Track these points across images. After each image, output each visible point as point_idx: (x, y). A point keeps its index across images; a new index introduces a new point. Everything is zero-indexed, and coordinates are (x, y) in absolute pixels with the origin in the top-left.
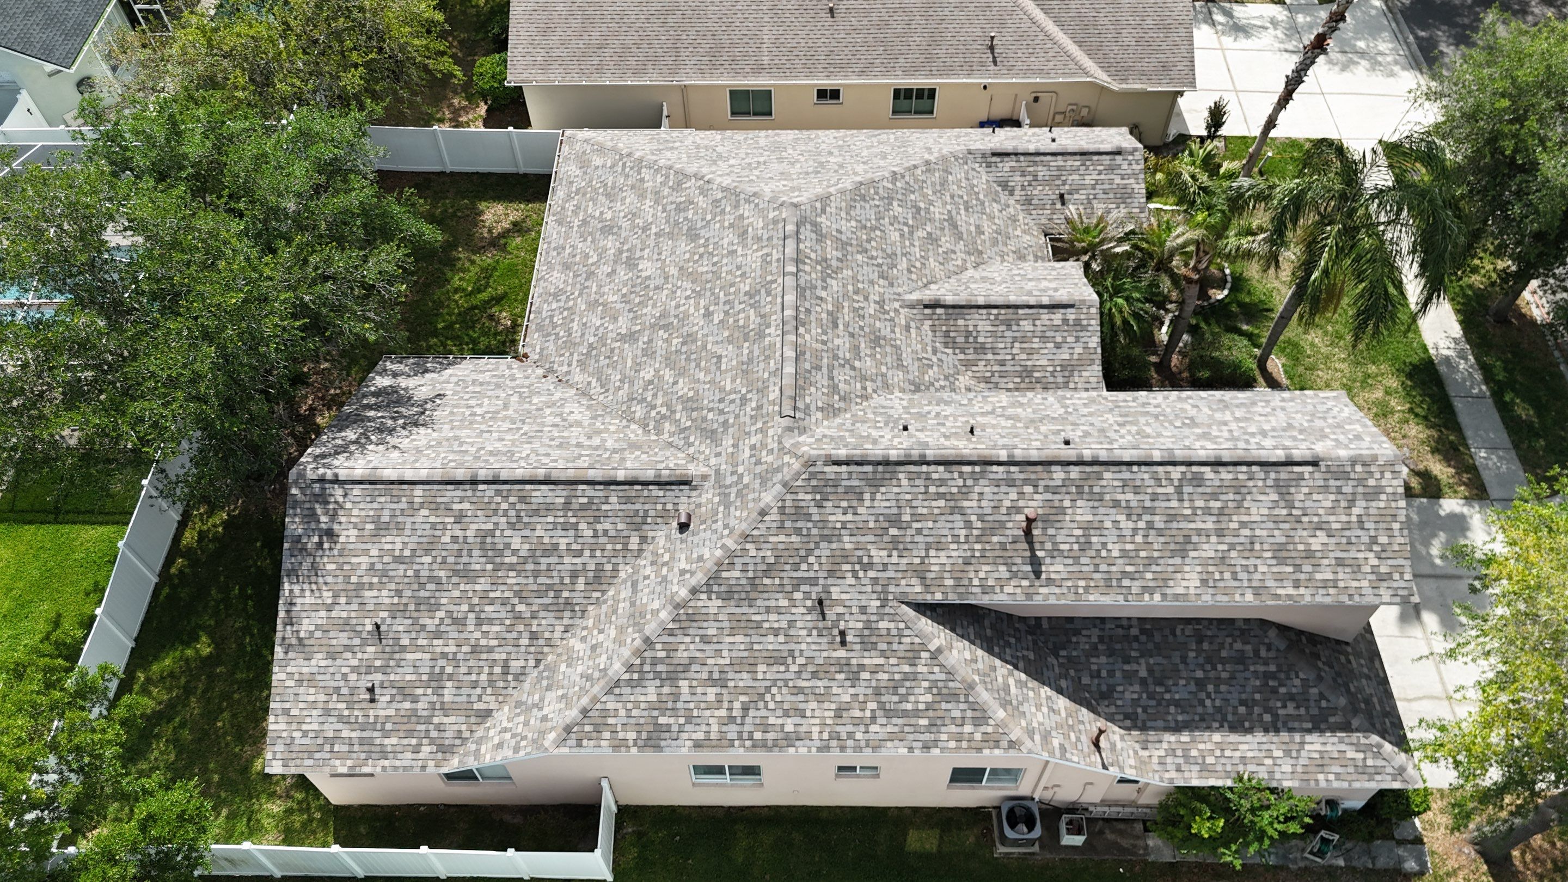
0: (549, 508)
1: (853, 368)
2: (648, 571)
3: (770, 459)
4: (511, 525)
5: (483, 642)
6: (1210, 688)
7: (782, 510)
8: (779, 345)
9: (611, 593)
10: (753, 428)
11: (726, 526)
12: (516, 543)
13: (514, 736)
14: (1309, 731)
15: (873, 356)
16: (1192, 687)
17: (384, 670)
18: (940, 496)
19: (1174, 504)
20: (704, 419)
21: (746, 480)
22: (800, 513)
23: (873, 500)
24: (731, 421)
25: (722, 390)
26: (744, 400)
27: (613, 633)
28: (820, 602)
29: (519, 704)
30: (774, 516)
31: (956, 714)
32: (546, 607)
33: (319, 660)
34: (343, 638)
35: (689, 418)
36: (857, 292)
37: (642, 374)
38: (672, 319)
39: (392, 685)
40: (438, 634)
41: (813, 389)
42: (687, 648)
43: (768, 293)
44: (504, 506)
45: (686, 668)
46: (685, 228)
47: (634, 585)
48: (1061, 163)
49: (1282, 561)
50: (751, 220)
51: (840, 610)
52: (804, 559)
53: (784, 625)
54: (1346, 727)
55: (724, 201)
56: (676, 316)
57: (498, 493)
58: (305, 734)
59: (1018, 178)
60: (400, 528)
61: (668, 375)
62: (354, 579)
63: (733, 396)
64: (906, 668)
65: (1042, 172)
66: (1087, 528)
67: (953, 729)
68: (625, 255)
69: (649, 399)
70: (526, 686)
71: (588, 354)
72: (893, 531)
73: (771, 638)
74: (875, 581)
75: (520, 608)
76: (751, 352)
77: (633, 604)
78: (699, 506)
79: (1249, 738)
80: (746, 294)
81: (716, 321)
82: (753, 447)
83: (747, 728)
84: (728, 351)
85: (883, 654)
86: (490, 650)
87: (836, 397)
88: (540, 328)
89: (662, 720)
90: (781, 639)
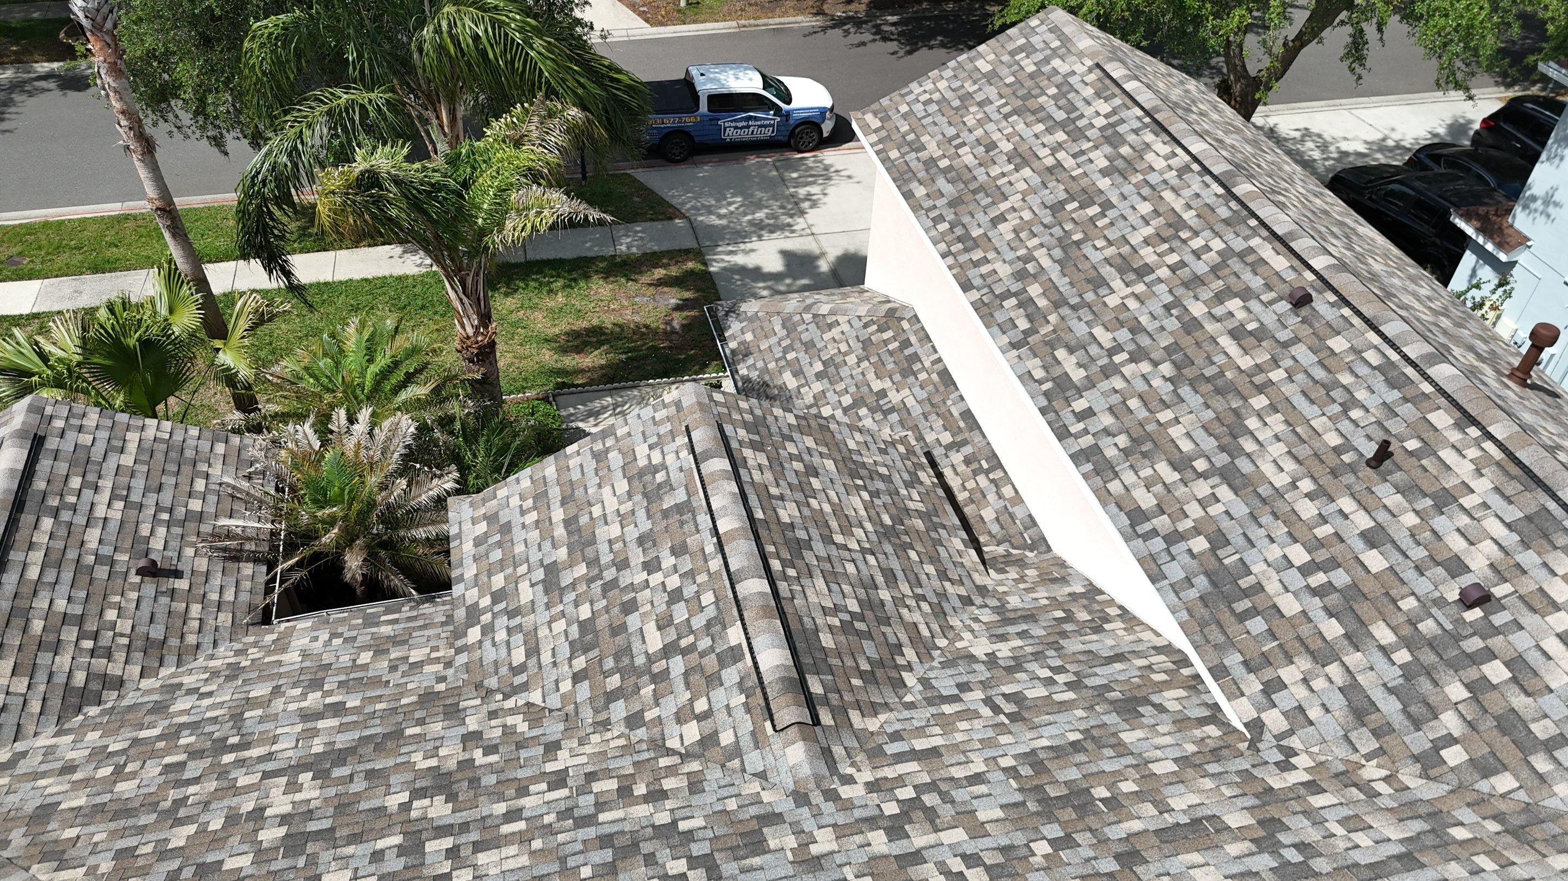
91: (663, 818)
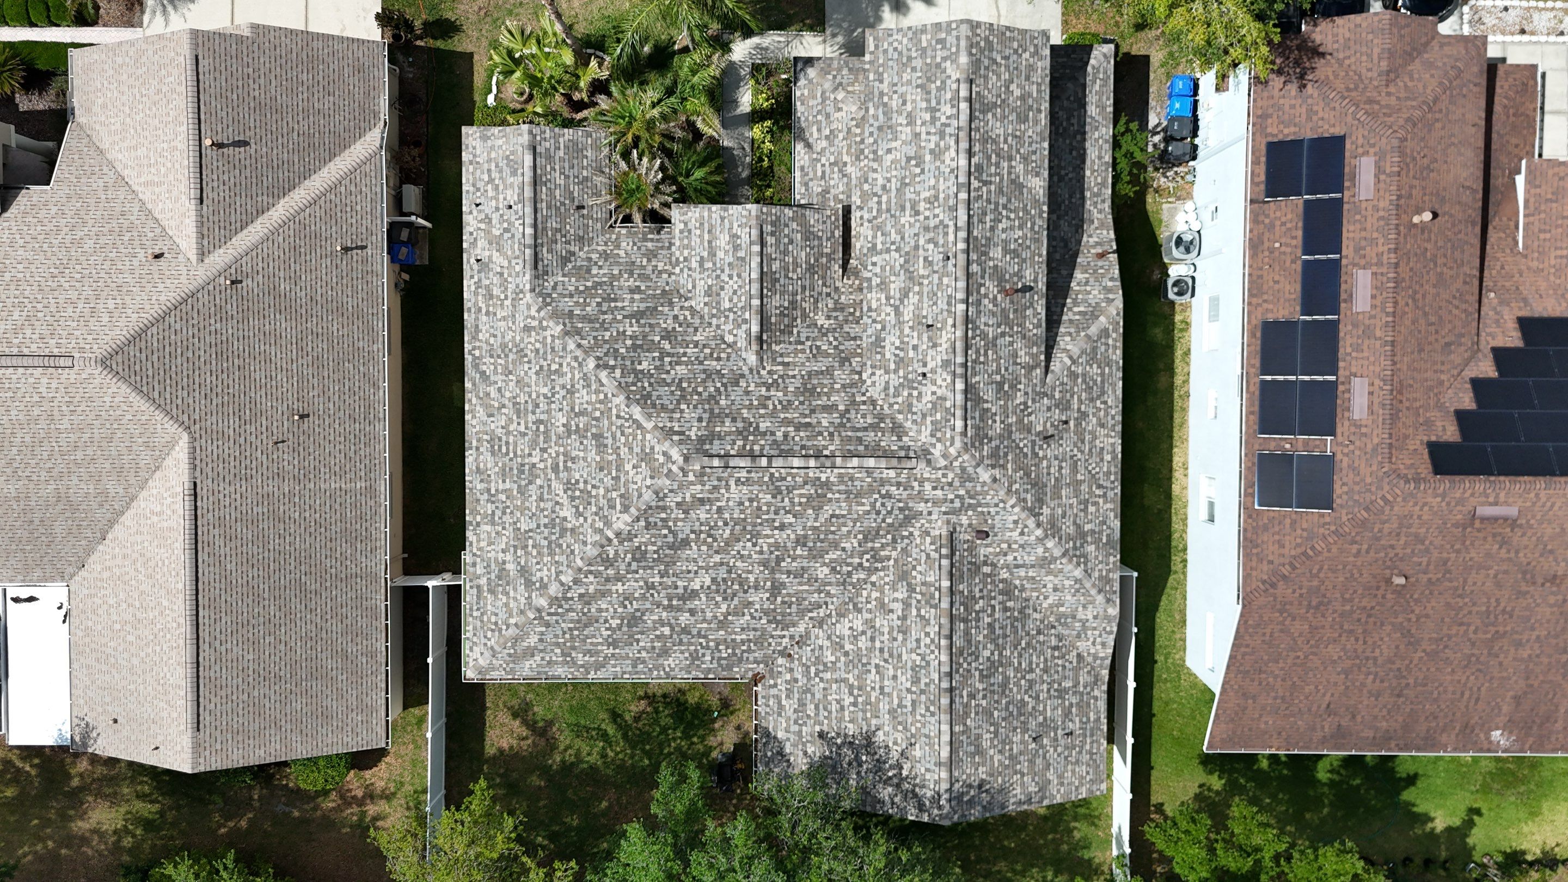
0: (967, 633)
1: (847, 411)
2: (1010, 558)
3: (951, 476)
4: (977, 658)
5: (1042, 666)
6: (1063, 172)
7: (993, 467)
8: (842, 471)
9: (1017, 582)
10: (917, 488)
11: (996, 505)
12: (987, 653)
13: (1100, 636)
14: (1085, 111)
15: (828, 395)
16: (1062, 184)
17: (1056, 729)
18: (986, 354)
19: (993, 187)
20: (889, 525)
21: (962, 492)
22: (994, 454)
23: (987, 402)
24: (901, 505)
25: (868, 513)
26: (888, 496)
27: (1051, 578)
28: (1046, 438)
29: (1078, 636)
30: (997, 472)
31: (1103, 348)
32: (1023, 626)
33: (1051, 775)
34: (1039, 761)
35: (884, 536)
36: (765, 407)
37: (821, 576)
38: (773, 556)
39: (1063, 722)
40: (1037, 698)
41: (883, 444)
42: (1068, 528)
43: (785, 479)
44: (965, 665)
45: (1078, 526)
46: (667, 552)
47: (1017, 566)
48: (544, 204)
49: (1026, 119)
50: (688, 495)
51: (1049, 424)
52: (1021, 449)
53: (1057, 462)
54: (1084, 86)
55: (650, 519)
56: (771, 553)
57: (957, 671)
58: (1088, 773)
59: (559, 246)
60: (979, 737)
61: (832, 555)
62: (1007, 762)
63: (878, 504)
64: (1080, 380)
65: (553, 224)
66: (1006, 251)
67: (1110, 351)
68: (675, 602)
69: (850, 569)
70: (1066, 632)
71: (778, 623)
72: (1006, 387)
73: (1063, 471)
74: (1034, 401)
75: (1023, 645)
76: (839, 492)
77: (1033, 566)
78: (970, 525)
79: (1088, 152)
80: (774, 497)
81: (793, 520)
82: (934, 488)
83: (1109, 485)
84: (828, 510)
85: (1072, 396)
86: (1046, 660)
87: (882, 425)
88: (729, 668)
89: (1104, 540)
90: (1064, 464)
91: (718, 368)
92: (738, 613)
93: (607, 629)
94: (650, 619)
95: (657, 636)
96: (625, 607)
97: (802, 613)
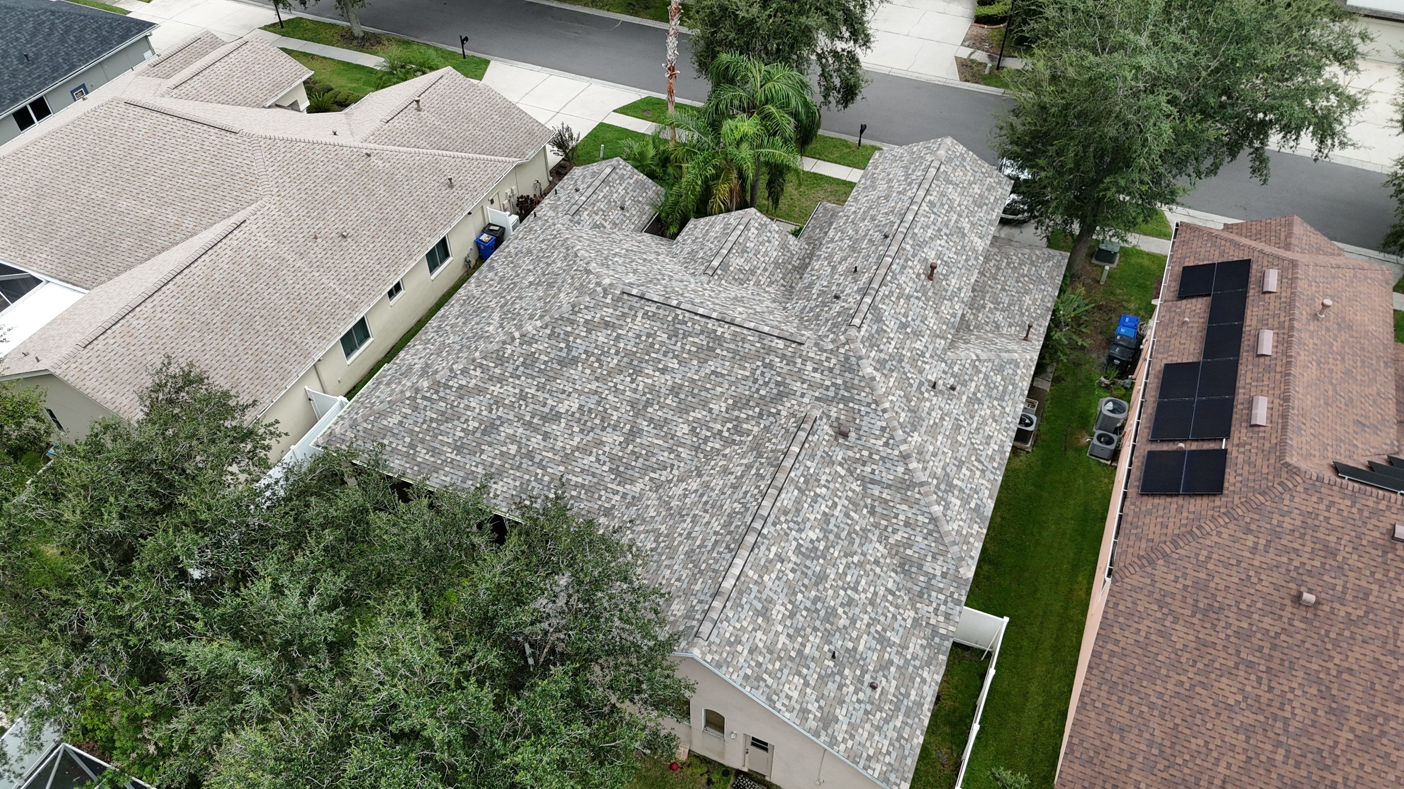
0: (798, 502)
1: (763, 312)
2: (868, 470)
10: (798, 365)
11: (868, 405)
12: (813, 535)
13: (945, 602)
17: (864, 672)
18: (898, 298)
20: (762, 398)
21: (839, 382)
22: (881, 362)
23: (887, 327)
24: (779, 379)
25: (746, 378)
26: (770, 366)
27: (905, 507)
28: (934, 388)
29: (921, 595)
30: (877, 374)
31: (1011, 371)
32: (861, 545)
33: (840, 713)
34: (832, 686)
35: (753, 408)
37: (679, 434)
38: (644, 398)
39: (876, 671)
40: (853, 621)
41: (782, 327)
42: (936, 466)
43: (685, 323)
44: (785, 526)
45: (947, 475)
46: (555, 366)
47: (873, 482)
48: (602, 194)
50: (598, 315)
51: (941, 382)
52: (908, 378)
53: (940, 412)
55: (557, 330)
56: (644, 394)
57: (774, 524)
58: (889, 753)
59: (597, 217)
60: (770, 601)
61: (698, 414)
62: (793, 654)
63: (758, 372)
64: (981, 376)
65: (601, 205)
67: (1017, 378)
69: (709, 434)
70: (908, 584)
72: (909, 330)
73: (945, 423)
75: (856, 559)
76: (728, 350)
77: (889, 487)
78: (838, 419)
83: (990, 467)
85: (972, 380)
87: (788, 324)
89: (973, 505)
90: (947, 419)
91: (672, 275)
92: (585, 450)
93: (463, 430)
94: (506, 430)
95: (502, 454)
96: (490, 412)
97: (645, 469)
